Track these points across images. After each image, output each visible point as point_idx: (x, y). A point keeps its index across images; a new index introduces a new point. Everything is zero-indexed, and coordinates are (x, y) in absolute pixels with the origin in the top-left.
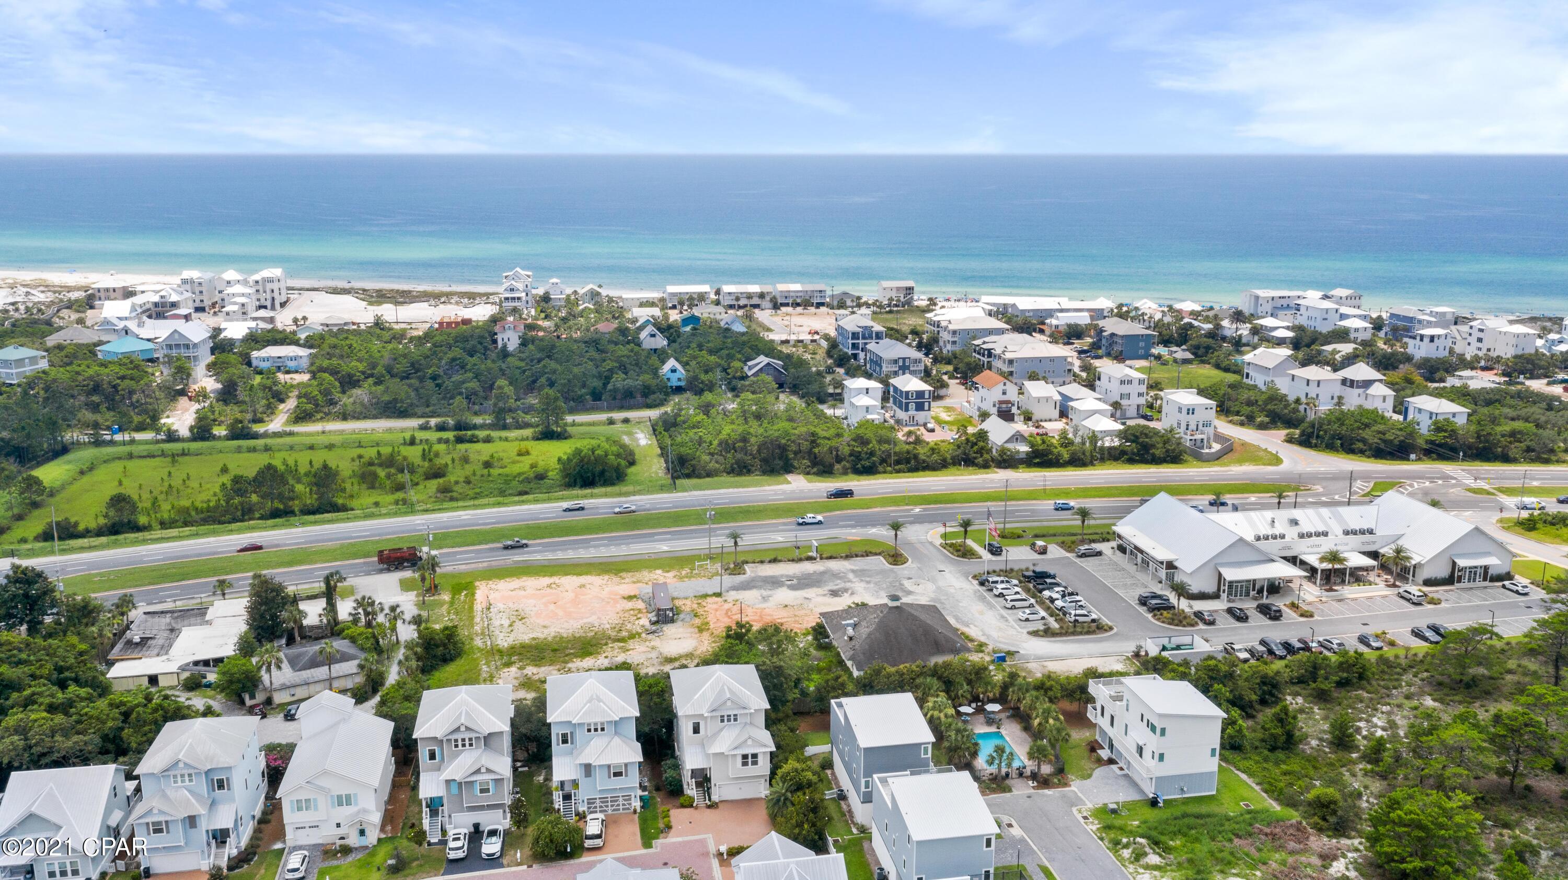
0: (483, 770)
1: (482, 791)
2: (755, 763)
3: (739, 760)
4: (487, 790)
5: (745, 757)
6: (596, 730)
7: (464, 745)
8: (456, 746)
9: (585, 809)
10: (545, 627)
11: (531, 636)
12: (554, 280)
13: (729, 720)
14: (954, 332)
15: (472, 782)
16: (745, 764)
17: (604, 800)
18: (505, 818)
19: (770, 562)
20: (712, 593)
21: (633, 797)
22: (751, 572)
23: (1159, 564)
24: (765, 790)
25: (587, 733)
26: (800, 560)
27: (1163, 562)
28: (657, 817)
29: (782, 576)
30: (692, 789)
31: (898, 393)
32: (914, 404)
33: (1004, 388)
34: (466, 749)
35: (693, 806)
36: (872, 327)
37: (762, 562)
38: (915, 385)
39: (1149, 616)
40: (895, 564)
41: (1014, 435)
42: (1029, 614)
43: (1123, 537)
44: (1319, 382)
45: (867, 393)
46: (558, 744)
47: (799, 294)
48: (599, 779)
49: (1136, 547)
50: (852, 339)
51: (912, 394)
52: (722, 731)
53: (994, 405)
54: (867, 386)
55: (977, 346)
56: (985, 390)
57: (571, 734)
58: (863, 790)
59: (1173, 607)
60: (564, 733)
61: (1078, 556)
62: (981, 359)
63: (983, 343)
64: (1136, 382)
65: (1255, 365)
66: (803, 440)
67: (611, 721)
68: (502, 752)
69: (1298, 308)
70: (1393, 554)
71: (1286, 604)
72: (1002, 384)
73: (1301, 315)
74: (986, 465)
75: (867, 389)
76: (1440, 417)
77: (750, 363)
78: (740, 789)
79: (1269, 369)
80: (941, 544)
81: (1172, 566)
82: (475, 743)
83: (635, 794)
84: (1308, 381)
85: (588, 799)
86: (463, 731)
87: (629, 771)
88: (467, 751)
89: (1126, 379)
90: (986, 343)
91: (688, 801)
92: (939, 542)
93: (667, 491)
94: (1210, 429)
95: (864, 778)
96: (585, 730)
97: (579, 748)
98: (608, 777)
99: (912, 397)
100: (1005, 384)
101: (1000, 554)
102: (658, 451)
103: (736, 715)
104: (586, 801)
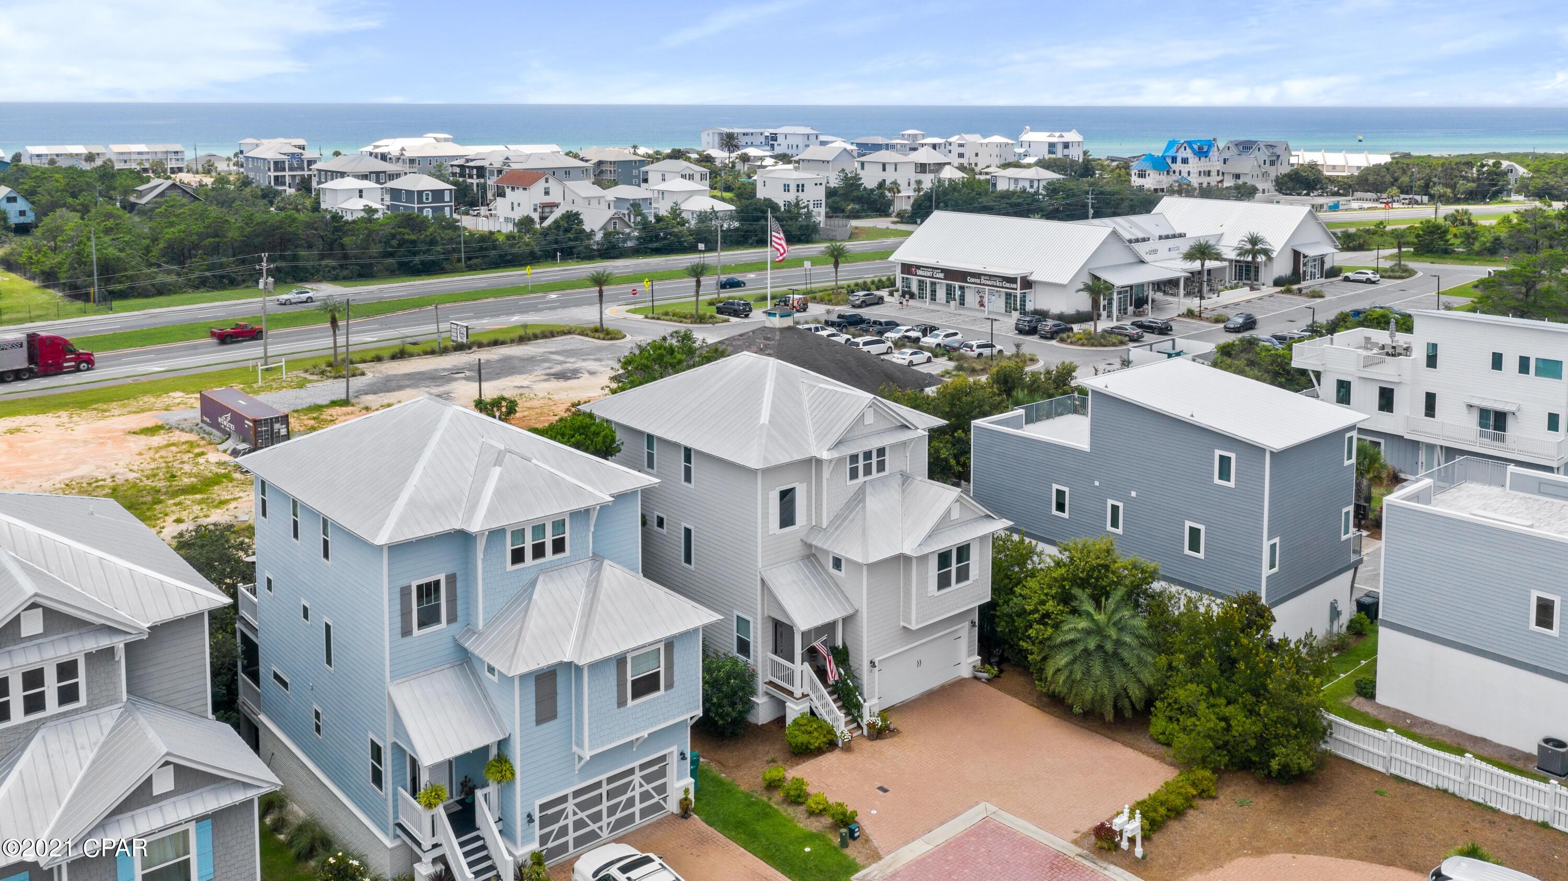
0: (164, 783)
2: (963, 575)
3: (933, 570)
5: (944, 559)
6: (538, 551)
7: (34, 704)
9: (536, 845)
13: (868, 471)
16: (944, 581)
17: (590, 798)
19: (394, 357)
20: (327, 402)
21: (674, 760)
22: (373, 373)
23: (1008, 285)
24: (970, 654)
25: (510, 567)
26: (444, 351)
27: (1016, 278)
28: (770, 806)
29: (436, 370)
30: (804, 696)
31: (404, 196)
32: (430, 210)
33: (547, 185)
34: (45, 718)
35: (832, 745)
36: (301, 154)
37: (379, 359)
38: (428, 183)
39: (1054, 342)
40: (611, 339)
41: (611, 219)
42: (911, 354)
43: (918, 267)
44: (896, 165)
45: (361, 196)
46: (406, 632)
47: (145, 157)
48: (589, 718)
49: (950, 274)
50: (275, 171)
51: (427, 195)
52: (863, 500)
53: (535, 210)
54: (360, 187)
55: (458, 166)
56: (519, 192)
57: (452, 579)
58: (1266, 572)
59: (1072, 329)
60: (428, 585)
61: (854, 306)
62: (469, 181)
63: (467, 161)
64: (697, 177)
65: (809, 161)
66: (316, 230)
67: (587, 512)
68: (194, 705)
69: (774, 137)
70: (1249, 246)
71: (1179, 316)
72: (543, 180)
73: (779, 145)
74: (589, 256)
75: (361, 191)
76: (1044, 183)
77: (140, 188)
78: (919, 663)
79: (828, 162)
80: (646, 317)
81: (1027, 284)
82: (88, 683)
83: (681, 749)
84: (884, 165)
85: (543, 807)
86: (31, 638)
87: (675, 667)
88: (49, 724)
89: (687, 172)
90: (472, 160)
91: (816, 734)
92: (640, 317)
93: (96, 312)
94: (823, 210)
95: (1269, 539)
96: (505, 556)
97: (487, 625)
98: (616, 706)
99: (427, 199)
100: (547, 181)
101: (747, 316)
102: (36, 284)
103: (881, 452)
104: (537, 816)
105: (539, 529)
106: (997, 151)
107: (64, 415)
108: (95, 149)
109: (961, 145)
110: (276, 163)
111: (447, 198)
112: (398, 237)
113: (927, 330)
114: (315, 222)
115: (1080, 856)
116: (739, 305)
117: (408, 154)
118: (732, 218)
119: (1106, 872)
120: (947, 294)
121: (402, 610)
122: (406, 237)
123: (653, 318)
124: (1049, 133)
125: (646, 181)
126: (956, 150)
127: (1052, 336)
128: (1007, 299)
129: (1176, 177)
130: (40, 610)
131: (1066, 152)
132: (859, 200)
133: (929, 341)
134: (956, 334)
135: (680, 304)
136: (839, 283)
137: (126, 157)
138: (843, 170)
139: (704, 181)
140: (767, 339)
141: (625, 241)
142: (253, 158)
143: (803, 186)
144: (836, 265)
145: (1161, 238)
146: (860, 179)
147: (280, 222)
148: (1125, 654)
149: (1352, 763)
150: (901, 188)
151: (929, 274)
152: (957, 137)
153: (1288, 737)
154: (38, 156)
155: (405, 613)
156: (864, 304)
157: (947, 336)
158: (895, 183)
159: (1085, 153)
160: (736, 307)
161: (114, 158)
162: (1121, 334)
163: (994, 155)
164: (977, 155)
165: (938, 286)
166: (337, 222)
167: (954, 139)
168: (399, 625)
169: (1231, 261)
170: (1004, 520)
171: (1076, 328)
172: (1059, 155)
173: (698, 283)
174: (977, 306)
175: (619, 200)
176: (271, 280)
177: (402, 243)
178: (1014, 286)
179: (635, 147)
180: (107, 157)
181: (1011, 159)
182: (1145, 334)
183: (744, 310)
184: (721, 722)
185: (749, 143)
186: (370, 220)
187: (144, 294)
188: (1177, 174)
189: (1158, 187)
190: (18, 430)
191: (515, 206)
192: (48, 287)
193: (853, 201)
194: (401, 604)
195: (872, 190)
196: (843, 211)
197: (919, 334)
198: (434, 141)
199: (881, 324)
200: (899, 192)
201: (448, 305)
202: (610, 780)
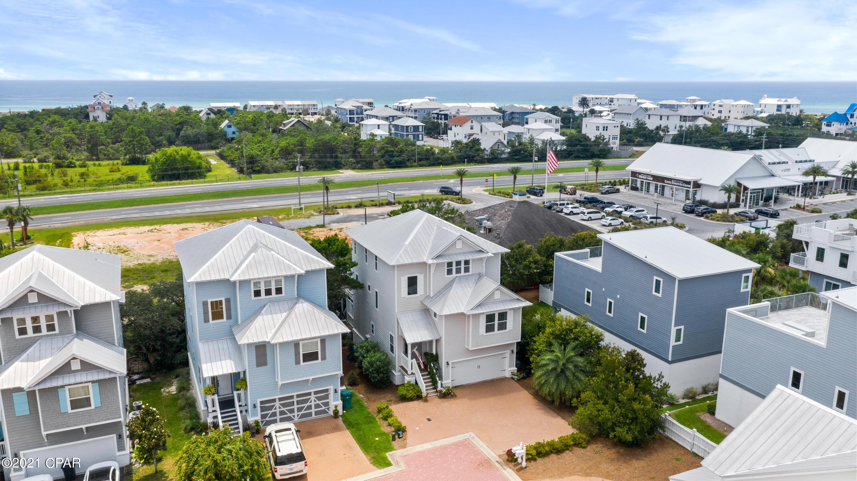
0: (76, 366)
1: (75, 404)
2: (502, 326)
3: (483, 322)
4: (86, 402)
5: (490, 318)
6: (268, 292)
7: (37, 329)
8: (23, 331)
9: (258, 418)
10: (151, 256)
11: (136, 263)
12: (131, 98)
13: (458, 271)
14: (416, 111)
15: (55, 390)
16: (490, 329)
17: (287, 402)
18: (121, 447)
19: (356, 207)
20: (315, 225)
21: (332, 392)
22: (342, 213)
23: (686, 185)
24: (510, 366)
25: (253, 298)
26: (382, 205)
27: (691, 182)
28: (375, 419)
29: (372, 214)
30: (412, 374)
31: (400, 129)
32: (412, 136)
33: (472, 124)
34: (42, 336)
35: (419, 397)
36: (362, 107)
37: (349, 207)
38: (412, 122)
39: (702, 218)
40: (464, 203)
41: (496, 143)
42: (611, 220)
43: (640, 174)
44: (668, 117)
45: (379, 128)
46: (206, 320)
47: (300, 107)
48: (280, 367)
49: (656, 178)
50: (350, 115)
51: (411, 128)
52: (452, 286)
53: (465, 137)
54: (379, 123)
55: (436, 114)
56: (458, 127)
57: (228, 301)
58: (673, 342)
59: (716, 212)
60: (216, 302)
61: (602, 193)
62: (440, 121)
63: (440, 111)
64: (554, 121)
65: (620, 113)
66: (347, 144)
67: (293, 276)
68: (109, 339)
69: (611, 100)
70: (850, 169)
71: (791, 208)
72: (470, 121)
73: (614, 104)
74: (482, 161)
75: (379, 126)
76: (754, 129)
77: (284, 122)
78: (479, 367)
79: (631, 114)
80: (490, 194)
81: (697, 185)
82: (59, 324)
83: (335, 388)
84: (661, 117)
85: (262, 403)
86: (33, 304)
87: (327, 351)
88: (44, 338)
89: (548, 119)
90: (443, 111)
91: (411, 391)
92: (487, 193)
93: (244, 179)
94: (618, 142)
95: (676, 325)
96: (251, 293)
97: (242, 322)
98: (294, 364)
99: (411, 130)
100: (472, 122)
101: (541, 196)
102: (228, 165)
103: (467, 262)
104: (258, 405)
105: (268, 282)
106: (742, 109)
107: (207, 223)
108: (279, 103)
109: (721, 106)
110: (350, 111)
111: (421, 130)
112: (385, 149)
113: (628, 208)
114: (347, 140)
115: (497, 462)
116: (537, 189)
117: (413, 107)
118: (562, 144)
119: (504, 471)
120: (655, 189)
121: (204, 311)
122: (389, 149)
123: (492, 194)
124: (778, 99)
125: (527, 123)
126: (717, 109)
127: (701, 215)
128: (686, 193)
129: (850, 126)
130: (36, 293)
131: (788, 110)
132: (644, 136)
133: (627, 214)
134: (643, 211)
135: (505, 188)
136: (598, 181)
137: (292, 107)
138: (637, 119)
139: (557, 124)
140: (511, 206)
141: (501, 154)
142: (341, 108)
143: (607, 127)
144: (597, 171)
145: (796, 162)
146: (645, 124)
147: (329, 140)
148: (568, 374)
149: (677, 443)
150: (669, 130)
151: (645, 178)
152: (719, 101)
153: (625, 424)
154: (254, 106)
155: (206, 313)
156: (607, 192)
157: (637, 211)
158: (667, 127)
159: (801, 111)
160: (535, 191)
161: (286, 107)
162: (743, 216)
163: (740, 112)
164: (730, 111)
165: (651, 184)
166: (356, 140)
167: (717, 102)
168: (203, 317)
169: (838, 178)
170: (528, 302)
171: (719, 211)
172: (783, 112)
173: (515, 178)
174: (671, 197)
175: (510, 133)
176: (302, 167)
177: (387, 152)
178: (689, 186)
179: (534, 105)
180: (284, 107)
181: (750, 114)
182: (759, 216)
183: (540, 193)
184: (373, 381)
185: (599, 103)
186: (373, 140)
187: (268, 172)
188: (853, 125)
189: (839, 132)
190: (186, 229)
191: (456, 134)
192: (232, 167)
193: (640, 136)
194: (203, 309)
195: (652, 131)
196: (634, 142)
197: (623, 209)
198: (428, 100)
199: (604, 203)
200: (668, 132)
201: (399, 183)
202: (298, 396)
